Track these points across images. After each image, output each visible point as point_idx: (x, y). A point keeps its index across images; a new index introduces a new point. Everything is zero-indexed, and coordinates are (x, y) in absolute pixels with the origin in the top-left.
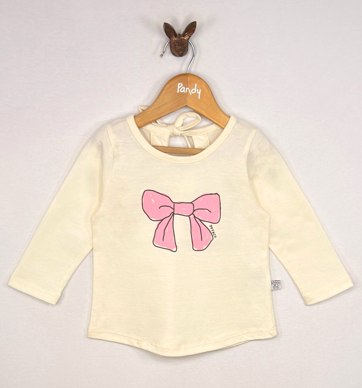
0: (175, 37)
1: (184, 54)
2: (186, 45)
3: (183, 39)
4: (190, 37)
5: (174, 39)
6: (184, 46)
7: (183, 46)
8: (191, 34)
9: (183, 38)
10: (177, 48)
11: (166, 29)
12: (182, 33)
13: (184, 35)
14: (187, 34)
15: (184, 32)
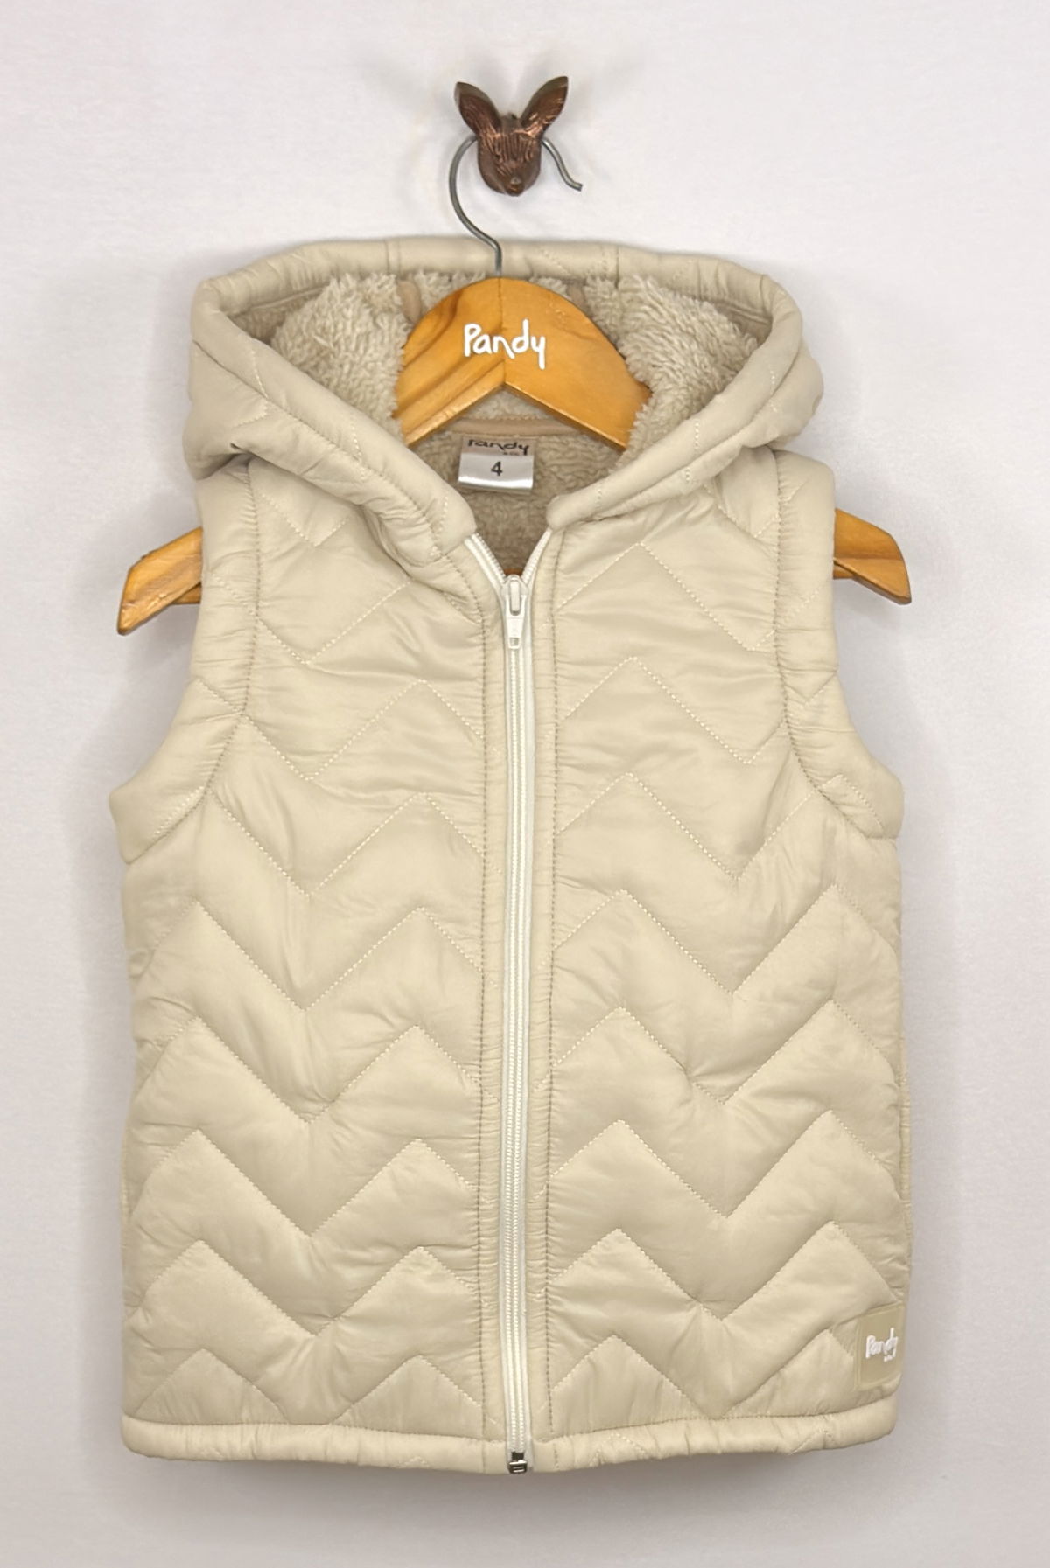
0: (495, 128)
1: (527, 185)
2: (532, 155)
3: (522, 134)
4: (546, 127)
5: (489, 135)
6: (527, 158)
7: (522, 160)
8: (549, 117)
9: (521, 131)
10: (502, 164)
11: (464, 102)
12: (519, 112)
13: (526, 121)
14: (534, 120)
15: (526, 111)
